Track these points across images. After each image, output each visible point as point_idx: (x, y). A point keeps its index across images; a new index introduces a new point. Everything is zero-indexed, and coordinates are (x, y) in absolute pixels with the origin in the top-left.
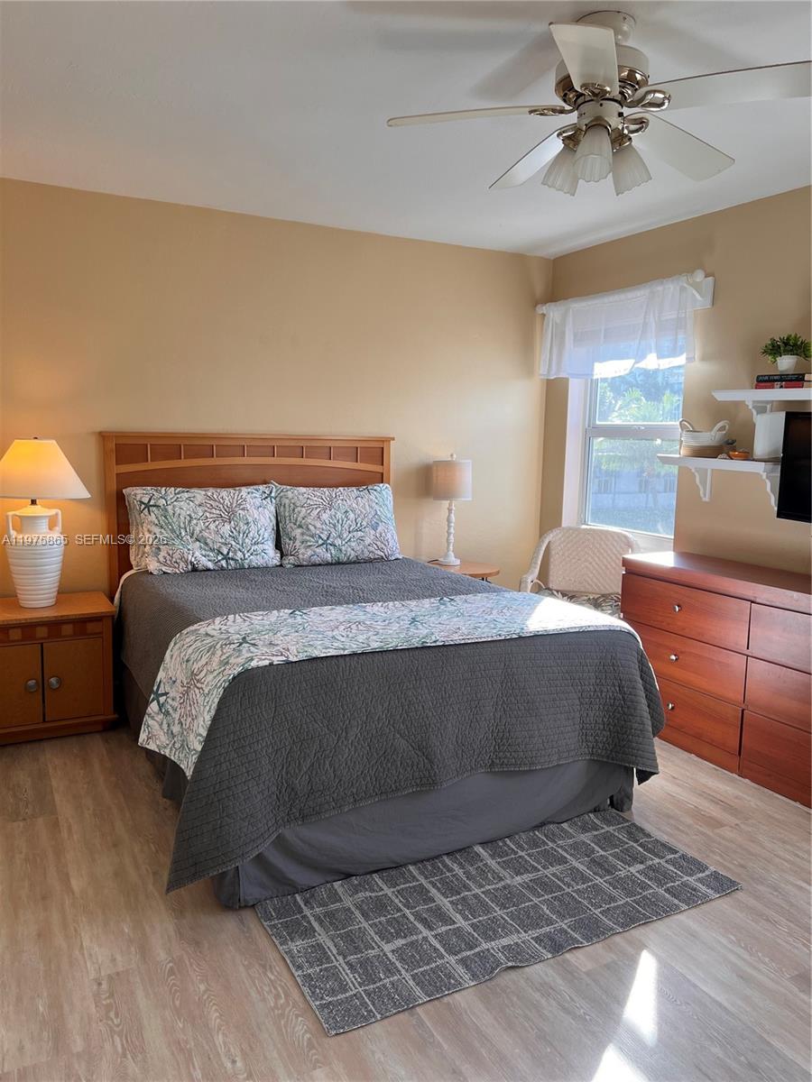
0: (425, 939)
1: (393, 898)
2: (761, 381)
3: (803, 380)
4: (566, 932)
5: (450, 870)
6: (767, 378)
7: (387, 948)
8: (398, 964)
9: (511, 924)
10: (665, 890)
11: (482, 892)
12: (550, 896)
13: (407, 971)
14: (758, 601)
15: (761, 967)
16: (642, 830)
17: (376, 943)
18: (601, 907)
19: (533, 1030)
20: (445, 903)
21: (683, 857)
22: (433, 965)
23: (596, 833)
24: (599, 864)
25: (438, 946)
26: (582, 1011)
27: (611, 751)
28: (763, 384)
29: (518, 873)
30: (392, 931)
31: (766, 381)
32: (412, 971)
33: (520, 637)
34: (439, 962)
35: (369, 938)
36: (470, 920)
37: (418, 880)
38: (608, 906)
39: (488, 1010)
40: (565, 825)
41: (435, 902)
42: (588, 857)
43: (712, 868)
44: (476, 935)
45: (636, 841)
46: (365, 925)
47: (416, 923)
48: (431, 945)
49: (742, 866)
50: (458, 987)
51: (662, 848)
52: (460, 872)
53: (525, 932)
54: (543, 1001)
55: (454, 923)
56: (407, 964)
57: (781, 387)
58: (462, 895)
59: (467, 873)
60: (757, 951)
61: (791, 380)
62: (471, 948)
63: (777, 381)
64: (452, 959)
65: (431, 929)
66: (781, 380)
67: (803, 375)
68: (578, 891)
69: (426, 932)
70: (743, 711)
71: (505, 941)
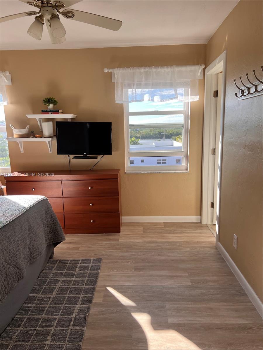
0: (55, 330)
1: (26, 329)
2: (43, 112)
3: (58, 112)
4: (85, 296)
5: (31, 307)
6: (45, 111)
7: (48, 342)
8: (59, 343)
9: (70, 306)
10: (90, 270)
11: (50, 305)
12: (69, 291)
13: (64, 342)
14: (63, 180)
15: (127, 272)
16: (64, 260)
17: (42, 345)
18: (84, 285)
19: (113, 324)
20: (44, 316)
21: (82, 260)
22: (69, 334)
23: (55, 268)
24: (68, 275)
25: (61, 328)
26: (115, 310)
27: (53, 239)
28: (44, 113)
29: (52, 292)
30: (41, 337)
31: (45, 112)
32: (66, 341)
33: (27, 210)
34: (69, 331)
35: (38, 346)
36: (59, 314)
37: (25, 318)
38: (85, 283)
39: (97, 330)
40: (44, 271)
41: (40, 319)
42: (62, 275)
43: (92, 259)
44: (67, 317)
45: (67, 264)
46: (29, 344)
47: (45, 329)
48: (59, 330)
49: (95, 254)
50: (83, 332)
51: (76, 262)
52: (34, 305)
53: (77, 305)
54: (105, 316)
55: (56, 319)
56: (61, 341)
57: (52, 114)
58: (46, 310)
59: (36, 304)
60: (123, 270)
61: (54, 112)
62: (71, 321)
63: (50, 112)
64: (71, 327)
65: (52, 326)
66: (51, 112)
67: (59, 110)
68: (73, 285)
69: (53, 329)
70: (64, 214)
71: (76, 311)
